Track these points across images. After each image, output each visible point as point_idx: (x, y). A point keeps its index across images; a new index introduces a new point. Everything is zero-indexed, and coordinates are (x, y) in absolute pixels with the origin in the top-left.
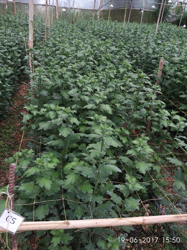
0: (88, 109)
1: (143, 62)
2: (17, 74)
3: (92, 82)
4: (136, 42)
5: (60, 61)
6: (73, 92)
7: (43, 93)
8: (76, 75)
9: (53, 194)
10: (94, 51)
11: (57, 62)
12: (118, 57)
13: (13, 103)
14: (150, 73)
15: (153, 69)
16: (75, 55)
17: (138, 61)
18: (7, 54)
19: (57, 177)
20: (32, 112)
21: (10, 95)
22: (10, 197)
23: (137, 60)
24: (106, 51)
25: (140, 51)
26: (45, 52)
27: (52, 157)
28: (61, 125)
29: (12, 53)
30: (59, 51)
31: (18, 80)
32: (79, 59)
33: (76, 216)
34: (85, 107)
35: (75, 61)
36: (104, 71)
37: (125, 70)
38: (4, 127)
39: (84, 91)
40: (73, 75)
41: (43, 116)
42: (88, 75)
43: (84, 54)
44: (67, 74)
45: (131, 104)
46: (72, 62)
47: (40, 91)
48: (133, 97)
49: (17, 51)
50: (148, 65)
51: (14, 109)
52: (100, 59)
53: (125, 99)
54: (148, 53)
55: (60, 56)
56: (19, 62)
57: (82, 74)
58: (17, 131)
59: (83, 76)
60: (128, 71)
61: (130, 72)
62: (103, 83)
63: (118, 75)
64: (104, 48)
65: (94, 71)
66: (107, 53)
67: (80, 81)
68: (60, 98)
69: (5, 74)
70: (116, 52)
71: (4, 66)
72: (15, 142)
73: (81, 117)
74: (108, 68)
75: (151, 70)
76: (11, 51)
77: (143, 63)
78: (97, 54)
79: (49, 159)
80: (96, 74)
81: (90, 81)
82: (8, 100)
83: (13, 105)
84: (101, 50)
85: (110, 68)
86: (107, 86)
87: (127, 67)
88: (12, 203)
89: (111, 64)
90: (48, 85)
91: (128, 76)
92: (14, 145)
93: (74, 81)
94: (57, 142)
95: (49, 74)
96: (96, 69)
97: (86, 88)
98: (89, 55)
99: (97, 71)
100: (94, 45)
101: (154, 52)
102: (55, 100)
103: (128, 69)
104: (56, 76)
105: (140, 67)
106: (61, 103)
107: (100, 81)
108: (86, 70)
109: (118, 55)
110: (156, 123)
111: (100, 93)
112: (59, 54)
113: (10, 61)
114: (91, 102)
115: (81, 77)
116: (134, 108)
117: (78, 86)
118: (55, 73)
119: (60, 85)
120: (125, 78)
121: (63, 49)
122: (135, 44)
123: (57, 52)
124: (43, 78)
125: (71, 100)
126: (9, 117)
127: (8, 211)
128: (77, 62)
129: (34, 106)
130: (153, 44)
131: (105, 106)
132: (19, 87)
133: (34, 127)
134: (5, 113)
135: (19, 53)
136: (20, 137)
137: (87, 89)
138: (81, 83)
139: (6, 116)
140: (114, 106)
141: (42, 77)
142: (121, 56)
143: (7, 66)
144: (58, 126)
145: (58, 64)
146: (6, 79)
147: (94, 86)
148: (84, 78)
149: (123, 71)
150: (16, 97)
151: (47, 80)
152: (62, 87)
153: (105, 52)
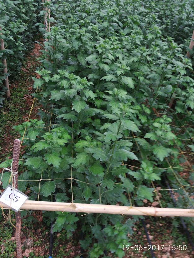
0: (106, 80)
1: (174, 28)
2: (32, 31)
3: (114, 48)
4: (168, 4)
5: (79, 19)
6: (91, 58)
7: (58, 56)
8: (96, 37)
9: (61, 171)
10: (119, 10)
11: (76, 21)
12: (147, 20)
13: (26, 63)
14: (180, 42)
15: (184, 38)
16: (98, 14)
17: (168, 27)
18: (21, 6)
19: (67, 154)
20: (44, 78)
21: (22, 54)
22: (14, 175)
23: (167, 25)
24: (134, 11)
25: (172, 15)
26: (64, 8)
27: (63, 132)
28: (74, 97)
29: (27, 6)
30: (79, 8)
31: (32, 37)
32: (102, 19)
33: (84, 197)
34: (103, 78)
35: (96, 21)
36: (129, 36)
37: (153, 37)
38: (15, 89)
39: (104, 58)
40: (93, 37)
41: (55, 83)
42: (109, 39)
43: (108, 14)
44: (86, 36)
45: (157, 79)
46: (93, 21)
47: (55, 53)
48: (159, 70)
49: (33, 4)
50: (179, 33)
51: (27, 70)
52: (126, 21)
53: (150, 72)
54: (181, 19)
55: (80, 14)
56: (35, 17)
57: (104, 37)
58: (29, 95)
59: (104, 40)
60: (157, 38)
61: (159, 40)
62: (127, 50)
63: (145, 42)
64: (132, 9)
65: (118, 34)
66: (134, 14)
67: (100, 46)
68: (76, 63)
69: (18, 31)
70: (145, 13)
71: (17, 21)
72: (26, 106)
73: (97, 89)
74: (133, 32)
75: (181, 39)
76: (26, 3)
77: (173, 30)
78: (123, 15)
79: (59, 134)
80: (120, 38)
81: (112, 47)
82: (21, 60)
83: (26, 66)
84: (128, 10)
85: (137, 33)
86: (131, 53)
87: (156, 34)
88: (15, 181)
89: (138, 27)
90: (64, 47)
91: (156, 44)
92: (25, 110)
93: (93, 45)
94: (69, 116)
95: (66, 33)
96: (120, 32)
97: (106, 55)
98: (114, 15)
99: (121, 35)
100: (120, 3)
101: (188, 17)
102: (71, 65)
103: (157, 35)
104: (74, 38)
105: (169, 34)
106: (77, 70)
107: (123, 47)
108: (108, 33)
109: (146, 18)
110: (181, 103)
111: (122, 62)
112: (79, 11)
113: (24, 15)
114: (111, 72)
115: (102, 40)
116: (159, 83)
117: (98, 52)
118: (73, 33)
119: (77, 48)
120: (152, 46)
121: (85, 6)
122: (167, 5)
123: (78, 9)
124: (59, 39)
125: (89, 67)
126: (21, 78)
127: (11, 189)
128: (98, 23)
129: (47, 71)
130: (188, 8)
131: (127, 79)
132: (34, 46)
133: (45, 94)
134: (17, 74)
135: (35, 6)
136: (31, 101)
137: (108, 56)
138: (102, 49)
139: (18, 77)
140: (136, 79)
141: (58, 37)
142: (150, 19)
143: (21, 21)
144: (71, 98)
145: (77, 22)
146: (19, 36)
147: (116, 53)
148: (105, 42)
149: (151, 38)
150: (30, 57)
151: (64, 41)
152: (80, 51)
153: (132, 13)
